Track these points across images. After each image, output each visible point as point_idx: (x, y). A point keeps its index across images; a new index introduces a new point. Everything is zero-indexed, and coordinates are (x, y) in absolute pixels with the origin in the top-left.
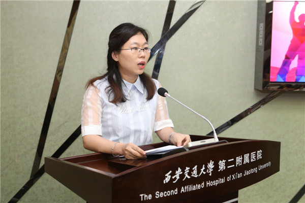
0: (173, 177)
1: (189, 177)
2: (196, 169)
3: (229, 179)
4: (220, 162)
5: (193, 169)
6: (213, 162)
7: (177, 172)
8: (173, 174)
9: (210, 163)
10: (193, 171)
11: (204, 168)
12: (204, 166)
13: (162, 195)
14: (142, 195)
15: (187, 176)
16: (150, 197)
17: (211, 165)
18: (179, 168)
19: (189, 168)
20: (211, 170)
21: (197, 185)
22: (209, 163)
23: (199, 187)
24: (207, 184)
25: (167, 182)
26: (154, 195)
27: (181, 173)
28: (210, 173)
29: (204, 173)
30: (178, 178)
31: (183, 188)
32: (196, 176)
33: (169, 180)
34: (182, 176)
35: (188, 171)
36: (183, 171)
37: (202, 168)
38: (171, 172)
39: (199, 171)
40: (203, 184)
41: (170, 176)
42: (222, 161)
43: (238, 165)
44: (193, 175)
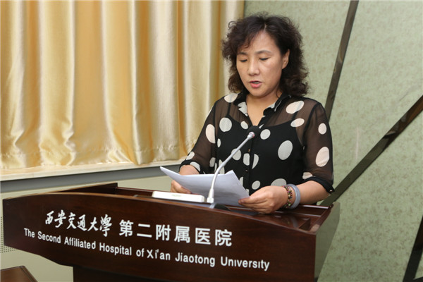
0: (56, 220)
1: (74, 227)
2: (84, 220)
3: (140, 253)
4: (122, 221)
5: (80, 218)
6: (110, 218)
7: (59, 215)
8: (55, 216)
9: (106, 219)
10: (80, 220)
11: (94, 222)
12: (95, 219)
13: (44, 237)
14: (26, 229)
15: (71, 224)
16: (33, 235)
17: (106, 222)
18: (62, 211)
19: (74, 215)
20: (106, 230)
21: (85, 242)
22: (104, 218)
23: (88, 246)
24: (101, 246)
25: (49, 223)
26: (36, 234)
27: (65, 218)
28: (104, 232)
29: (96, 229)
30: (61, 223)
31: (67, 238)
32: (85, 230)
33: (51, 221)
34: (66, 222)
35: (73, 219)
36: (67, 215)
37: (92, 221)
38: (53, 212)
39: (88, 225)
40: (94, 244)
41: (52, 218)
42: (126, 220)
43: (161, 238)
44: (79, 226)
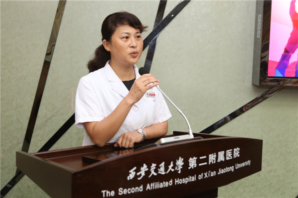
0: (138, 174)
1: (155, 174)
2: (163, 166)
3: (200, 177)
4: (191, 159)
5: (160, 166)
6: (182, 159)
7: (142, 169)
8: (138, 170)
9: (180, 160)
10: (160, 168)
11: (172, 165)
12: (172, 163)
13: (125, 191)
14: (104, 192)
15: (153, 173)
16: (113, 193)
17: (180, 162)
18: (145, 165)
19: (155, 165)
20: (180, 167)
21: (164, 183)
22: (178, 160)
23: (166, 184)
24: (176, 181)
25: (131, 178)
26: (117, 192)
27: (147, 169)
28: (179, 171)
29: (173, 170)
30: (143, 174)
31: (148, 185)
32: (163, 173)
33: (133, 176)
34: (148, 173)
35: (154, 168)
36: (149, 167)
37: (170, 165)
38: (135, 168)
39: (166, 168)
40: (171, 181)
41: (134, 173)
42: (192, 158)
43: (211, 163)
44: (159, 172)
